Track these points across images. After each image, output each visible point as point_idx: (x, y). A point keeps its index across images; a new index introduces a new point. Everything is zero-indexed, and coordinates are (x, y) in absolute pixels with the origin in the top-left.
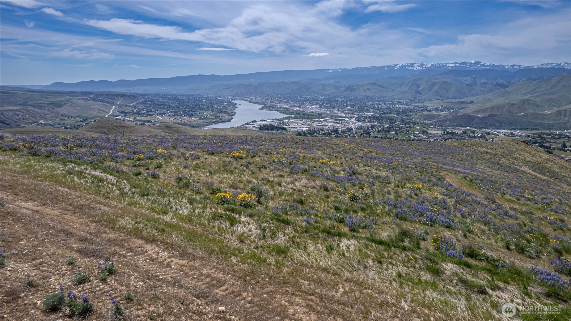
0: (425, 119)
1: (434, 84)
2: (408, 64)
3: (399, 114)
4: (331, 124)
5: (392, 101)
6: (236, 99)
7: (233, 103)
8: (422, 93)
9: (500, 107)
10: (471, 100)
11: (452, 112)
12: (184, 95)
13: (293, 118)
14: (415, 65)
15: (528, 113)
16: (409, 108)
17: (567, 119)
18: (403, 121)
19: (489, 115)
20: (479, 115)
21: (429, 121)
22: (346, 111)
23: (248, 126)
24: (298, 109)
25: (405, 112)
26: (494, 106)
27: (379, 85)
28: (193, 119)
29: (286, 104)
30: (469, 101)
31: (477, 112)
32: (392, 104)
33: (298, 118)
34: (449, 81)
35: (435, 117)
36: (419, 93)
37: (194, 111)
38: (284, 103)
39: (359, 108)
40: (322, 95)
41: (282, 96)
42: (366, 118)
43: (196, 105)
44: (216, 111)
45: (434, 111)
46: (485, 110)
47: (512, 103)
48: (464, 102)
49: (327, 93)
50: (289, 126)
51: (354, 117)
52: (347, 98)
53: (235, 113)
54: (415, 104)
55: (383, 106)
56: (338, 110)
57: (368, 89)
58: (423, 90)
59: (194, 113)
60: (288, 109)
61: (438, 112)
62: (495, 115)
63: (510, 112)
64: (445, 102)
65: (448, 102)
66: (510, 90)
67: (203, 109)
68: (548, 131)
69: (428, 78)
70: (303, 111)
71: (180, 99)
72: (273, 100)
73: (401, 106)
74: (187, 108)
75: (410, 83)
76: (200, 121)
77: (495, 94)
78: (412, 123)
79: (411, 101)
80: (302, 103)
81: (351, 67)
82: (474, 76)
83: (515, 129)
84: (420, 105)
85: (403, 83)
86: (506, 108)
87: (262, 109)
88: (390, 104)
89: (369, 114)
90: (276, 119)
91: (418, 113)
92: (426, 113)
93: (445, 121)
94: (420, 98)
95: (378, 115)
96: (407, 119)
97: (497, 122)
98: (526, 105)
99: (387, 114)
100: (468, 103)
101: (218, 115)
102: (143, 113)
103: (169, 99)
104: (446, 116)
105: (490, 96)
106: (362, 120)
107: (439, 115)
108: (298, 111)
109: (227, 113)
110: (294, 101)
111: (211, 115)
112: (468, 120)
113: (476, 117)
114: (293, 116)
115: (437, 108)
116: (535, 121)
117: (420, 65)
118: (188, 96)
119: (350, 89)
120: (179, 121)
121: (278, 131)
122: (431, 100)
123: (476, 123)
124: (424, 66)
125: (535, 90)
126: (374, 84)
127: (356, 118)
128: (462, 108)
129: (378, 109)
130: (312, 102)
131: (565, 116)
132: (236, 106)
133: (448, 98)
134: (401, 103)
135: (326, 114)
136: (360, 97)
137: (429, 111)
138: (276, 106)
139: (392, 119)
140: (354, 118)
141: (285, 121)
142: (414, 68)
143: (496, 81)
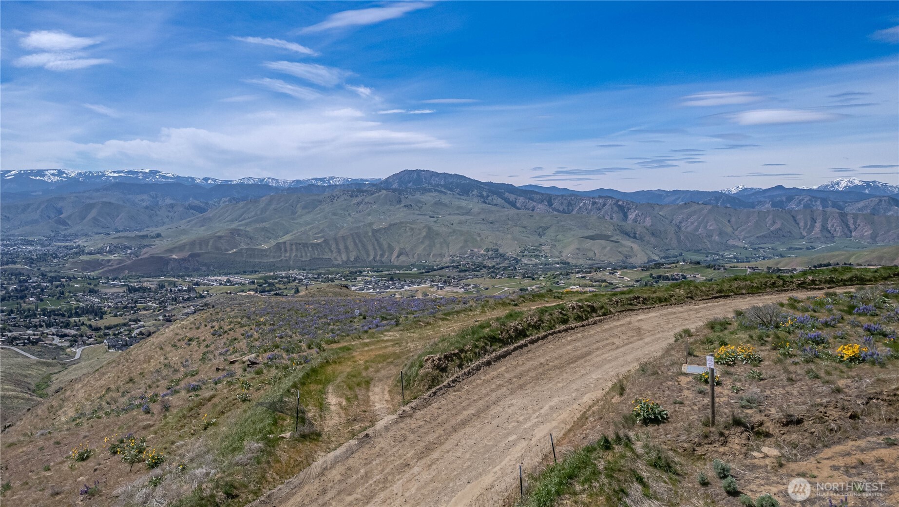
2: (32, 171)
66: (211, 215)
69: (76, 197)
77: (190, 221)
105: (183, 224)
117: (55, 172)
124: (65, 175)
142: (46, 178)
143: (189, 202)
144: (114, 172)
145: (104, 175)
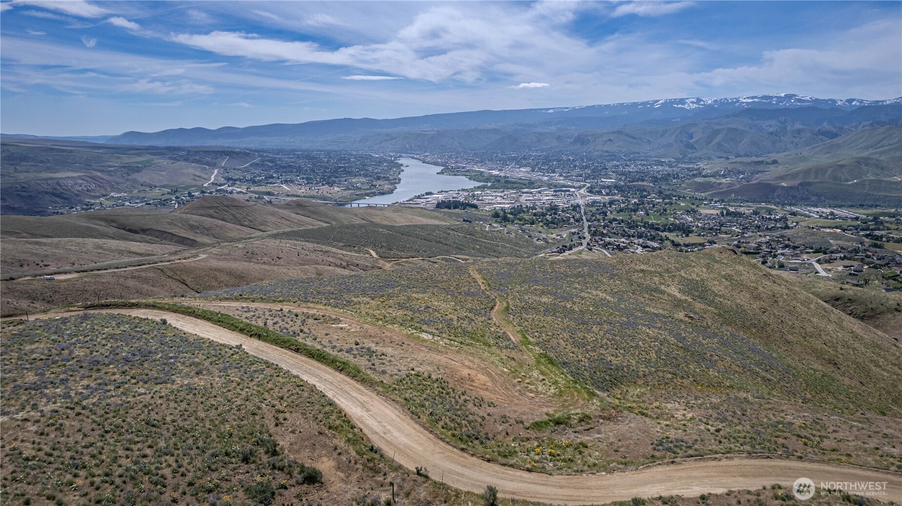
0: (697, 190)
1: (716, 133)
2: (675, 99)
3: (656, 181)
4: (548, 198)
5: (646, 161)
6: (401, 156)
7: (397, 163)
8: (697, 146)
9: (819, 171)
10: (773, 159)
11: (742, 179)
12: (321, 151)
13: (489, 188)
14: (687, 101)
15: (864, 181)
16: (673, 171)
18: (660, 192)
19: (801, 184)
20: (784, 184)
21: (704, 192)
22: (572, 176)
23: (419, 201)
24: (498, 173)
25: (666, 178)
26: (810, 169)
27: (626, 135)
28: (336, 189)
29: (479, 165)
30: (769, 161)
31: (782, 178)
32: (646, 165)
33: (496, 188)
34: (740, 127)
35: (713, 187)
36: (691, 147)
37: (337, 178)
38: (476, 163)
39: (593, 171)
40: (536, 150)
41: (473, 152)
42: (604, 187)
43: (341, 167)
44: (370, 176)
45: (712, 176)
46: (794, 176)
47: (840, 163)
48: (761, 163)
49: (545, 147)
50: (482, 200)
51: (584, 186)
52: (576, 155)
53: (400, 180)
54: (684, 165)
55: (632, 168)
56: (561, 175)
57: (610, 140)
58: (696, 142)
59: (337, 180)
60: (482, 172)
61: (718, 179)
62: (810, 184)
63: (835, 178)
64: (731, 163)
65: (736, 162)
66: (840, 142)
67: (349, 173)
68: (892, 211)
69: (707, 123)
70: (505, 177)
71: (315, 158)
72: (459, 159)
73: (660, 168)
74: (326, 172)
75: (678, 132)
76: (346, 193)
78: (675, 196)
79: (678, 161)
80: (505, 164)
81: (585, 105)
82: (782, 119)
83: (841, 206)
84: (691, 166)
85: (666, 131)
86: (829, 172)
87: (441, 173)
88: (643, 165)
89: (608, 181)
90: (463, 190)
91: (687, 181)
92: (698, 180)
93: (728, 192)
94: (693, 156)
95: (622, 183)
96: (669, 190)
97: (814, 195)
98: (863, 166)
99: (637, 181)
100: (768, 163)
101: (374, 183)
102: (260, 181)
103: (298, 158)
104: (730, 185)
105: (805, 151)
106: (597, 192)
107: (720, 184)
108: (496, 176)
109: (387, 179)
110: (491, 160)
111: (363, 183)
112: (767, 192)
113: (779, 187)
114: (489, 184)
115: (717, 172)
116: (875, 193)
117: (694, 100)
118: (328, 154)
119: (581, 140)
120: (314, 193)
121: (464, 209)
122: (709, 159)
123: (778, 197)
124: (702, 103)
125: (876, 145)
126: (619, 132)
127: (588, 188)
128: (758, 172)
129: (623, 174)
130: (520, 162)
132: (402, 168)
133: (737, 156)
134: (661, 164)
135: (541, 181)
136: (596, 153)
137: (705, 176)
138: (463, 168)
139: (645, 190)
140: (584, 189)
141: (476, 193)
142: (686, 106)
143: (819, 127)
144: (748, 98)
145: (738, 101)
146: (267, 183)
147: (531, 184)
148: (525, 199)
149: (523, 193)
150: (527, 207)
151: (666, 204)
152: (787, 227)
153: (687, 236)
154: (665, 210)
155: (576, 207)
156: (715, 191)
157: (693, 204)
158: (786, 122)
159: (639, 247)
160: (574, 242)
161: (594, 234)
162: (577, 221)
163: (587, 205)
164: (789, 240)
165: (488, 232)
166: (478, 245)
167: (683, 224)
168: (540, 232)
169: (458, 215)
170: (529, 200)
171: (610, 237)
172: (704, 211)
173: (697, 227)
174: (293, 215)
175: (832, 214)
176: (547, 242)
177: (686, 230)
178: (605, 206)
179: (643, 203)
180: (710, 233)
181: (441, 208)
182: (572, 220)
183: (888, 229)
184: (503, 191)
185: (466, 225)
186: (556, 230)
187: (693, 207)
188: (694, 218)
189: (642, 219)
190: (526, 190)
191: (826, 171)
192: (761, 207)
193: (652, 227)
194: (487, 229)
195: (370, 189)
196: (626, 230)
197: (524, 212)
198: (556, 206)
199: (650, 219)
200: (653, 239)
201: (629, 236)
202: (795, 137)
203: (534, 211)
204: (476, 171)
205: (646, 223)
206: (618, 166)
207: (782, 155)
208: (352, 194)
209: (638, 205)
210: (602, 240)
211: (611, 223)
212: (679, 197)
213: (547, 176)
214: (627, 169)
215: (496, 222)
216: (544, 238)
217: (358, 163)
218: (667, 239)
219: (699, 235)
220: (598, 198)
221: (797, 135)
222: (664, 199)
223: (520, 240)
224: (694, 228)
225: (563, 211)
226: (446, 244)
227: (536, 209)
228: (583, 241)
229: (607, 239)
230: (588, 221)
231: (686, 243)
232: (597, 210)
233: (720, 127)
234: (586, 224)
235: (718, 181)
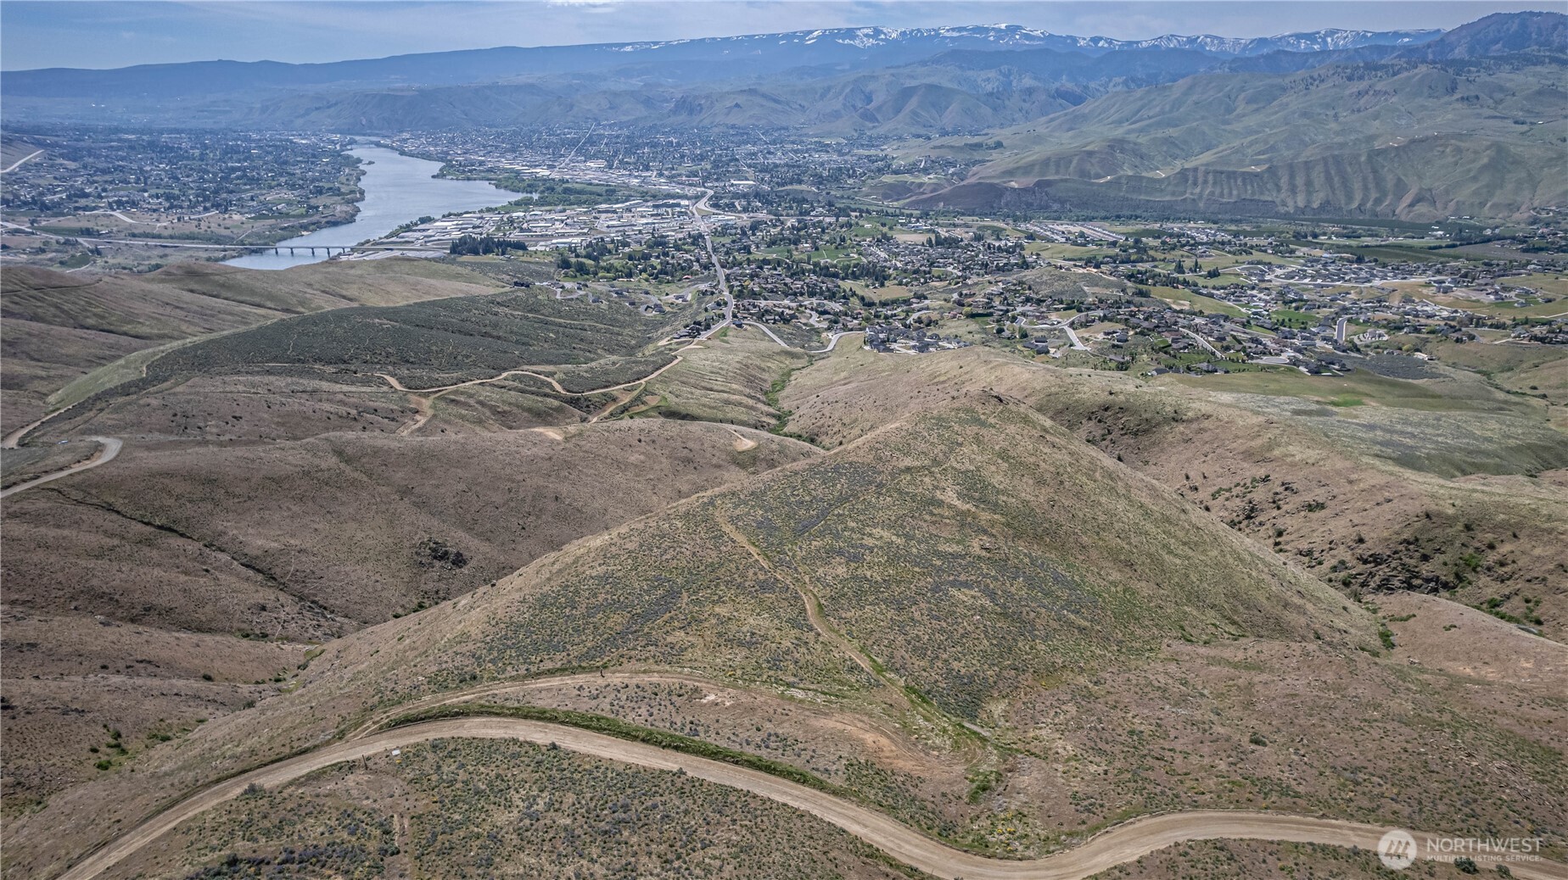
0: (886, 197)
1: (907, 93)
2: (839, 30)
3: (821, 183)
4: (645, 221)
5: (800, 143)
6: (352, 142)
7: (348, 157)
8: (879, 117)
9: (1061, 161)
10: (996, 139)
11: (952, 175)
12: (179, 131)
13: (537, 204)
14: (859, 33)
15: (1120, 178)
16: (846, 162)
17: (1198, 190)
18: (830, 204)
19: (1038, 184)
20: (1014, 184)
21: (897, 200)
22: (680, 175)
23: (410, 236)
24: (547, 173)
25: (837, 176)
26: (1049, 159)
27: (764, 96)
28: (236, 217)
29: (510, 156)
30: (991, 142)
31: (1010, 173)
32: (802, 152)
33: (550, 204)
34: (946, 84)
35: (910, 190)
36: (869, 117)
37: (231, 192)
38: (502, 155)
39: (716, 165)
40: (610, 125)
41: (494, 130)
42: (736, 196)
43: (234, 170)
44: (301, 187)
45: (909, 172)
46: (1027, 170)
47: (1088, 148)
48: (978, 146)
49: (624, 118)
50: (529, 230)
51: (703, 195)
52: (682, 134)
53: (362, 193)
54: (861, 151)
55: (778, 159)
56: (661, 175)
57: (737, 105)
58: (879, 109)
59: (234, 197)
60: (518, 173)
61: (917, 177)
62: (1049, 183)
63: (1083, 173)
64: (935, 148)
65: (942, 147)
66: (1087, 111)
67: (255, 181)
68: (1157, 226)
69: (893, 75)
70: (563, 181)
71: (171, 149)
72: (469, 146)
73: (825, 157)
74: (205, 181)
75: (847, 90)
76: (260, 225)
77: (1052, 120)
78: (855, 211)
79: (852, 143)
80: (557, 156)
81: (687, 38)
82: (1005, 68)
83: (1092, 219)
84: (872, 152)
85: (829, 88)
86: (1075, 162)
87: (441, 175)
88: (796, 152)
89: (744, 185)
90: (489, 210)
91: (869, 181)
92: (888, 179)
93: (934, 200)
94: (874, 133)
95: (766, 187)
96: (842, 197)
97: (1055, 201)
98: (1119, 155)
99: (791, 183)
100: (989, 148)
101: (313, 202)
102: (59, 204)
103: (132, 148)
104: (936, 187)
105: (1040, 126)
106: (726, 205)
107: (921, 185)
108: (545, 180)
109: (337, 192)
110: (530, 146)
111: (289, 203)
112: (988, 199)
113: (1006, 188)
114: (536, 196)
115: (915, 164)
116: (1134, 197)
117: (870, 32)
118: (197, 135)
119: (687, 105)
120: (191, 228)
121: (503, 254)
122: (900, 138)
123: (1007, 205)
124: (883, 36)
125: (1139, 111)
126: (752, 92)
127: (710, 199)
128: (975, 163)
129: (764, 170)
130: (585, 148)
131: (1195, 184)
132: (362, 167)
133: (944, 133)
134: (825, 148)
135: (627, 187)
136: (716, 130)
137: (896, 172)
138: (481, 163)
139: (805, 201)
140: (705, 199)
141: (515, 215)
142: (856, 43)
143: (1057, 85)
144: (953, 30)
145: (937, 35)
146: (77, 209)
147: (610, 194)
148: (607, 224)
149: (599, 212)
150: (613, 241)
151: (842, 227)
152: (1025, 265)
153: (882, 285)
154: (843, 240)
155: (697, 239)
156: (914, 198)
157: (884, 225)
158: (1010, 74)
159: (813, 313)
160: (711, 314)
161: (739, 296)
162: (706, 267)
163: (715, 233)
164: (1030, 288)
165: (561, 303)
166: (552, 331)
167: (875, 266)
168: (647, 293)
169: (497, 268)
170: (613, 226)
171: (766, 299)
172: (903, 237)
173: (896, 269)
174: (187, 296)
175: (1082, 235)
176: (662, 311)
177: (879, 276)
178: (744, 233)
179: (806, 227)
180: (916, 279)
181: (461, 254)
182: (696, 266)
183: (1154, 260)
184: (564, 211)
185: (521, 293)
186: (673, 286)
187: (885, 230)
188: (889, 251)
189: (809, 258)
190: (604, 206)
191: (1071, 162)
192: (984, 227)
193: (825, 272)
194: (558, 297)
195: (307, 215)
196: (788, 280)
197: (610, 252)
198: (663, 237)
199: (821, 256)
200: (832, 296)
201: (795, 294)
202: (1024, 101)
203: (627, 250)
204: (506, 171)
205: (816, 264)
206: (754, 154)
207: (1007, 131)
208: (272, 228)
209: (799, 230)
210: (755, 306)
211: (761, 268)
212: (861, 211)
213: (636, 177)
214: (772, 160)
215: (566, 275)
216: (656, 305)
217: (268, 158)
218: (854, 294)
219: (900, 284)
220: (730, 217)
221: (1027, 98)
222: (838, 217)
223: (617, 312)
224: (891, 271)
225: (678, 248)
226: (499, 338)
227: (628, 245)
228: (724, 310)
229: (763, 303)
230: (723, 267)
231: (883, 299)
232: (734, 242)
233: (914, 83)
234: (722, 273)
235: (917, 181)
